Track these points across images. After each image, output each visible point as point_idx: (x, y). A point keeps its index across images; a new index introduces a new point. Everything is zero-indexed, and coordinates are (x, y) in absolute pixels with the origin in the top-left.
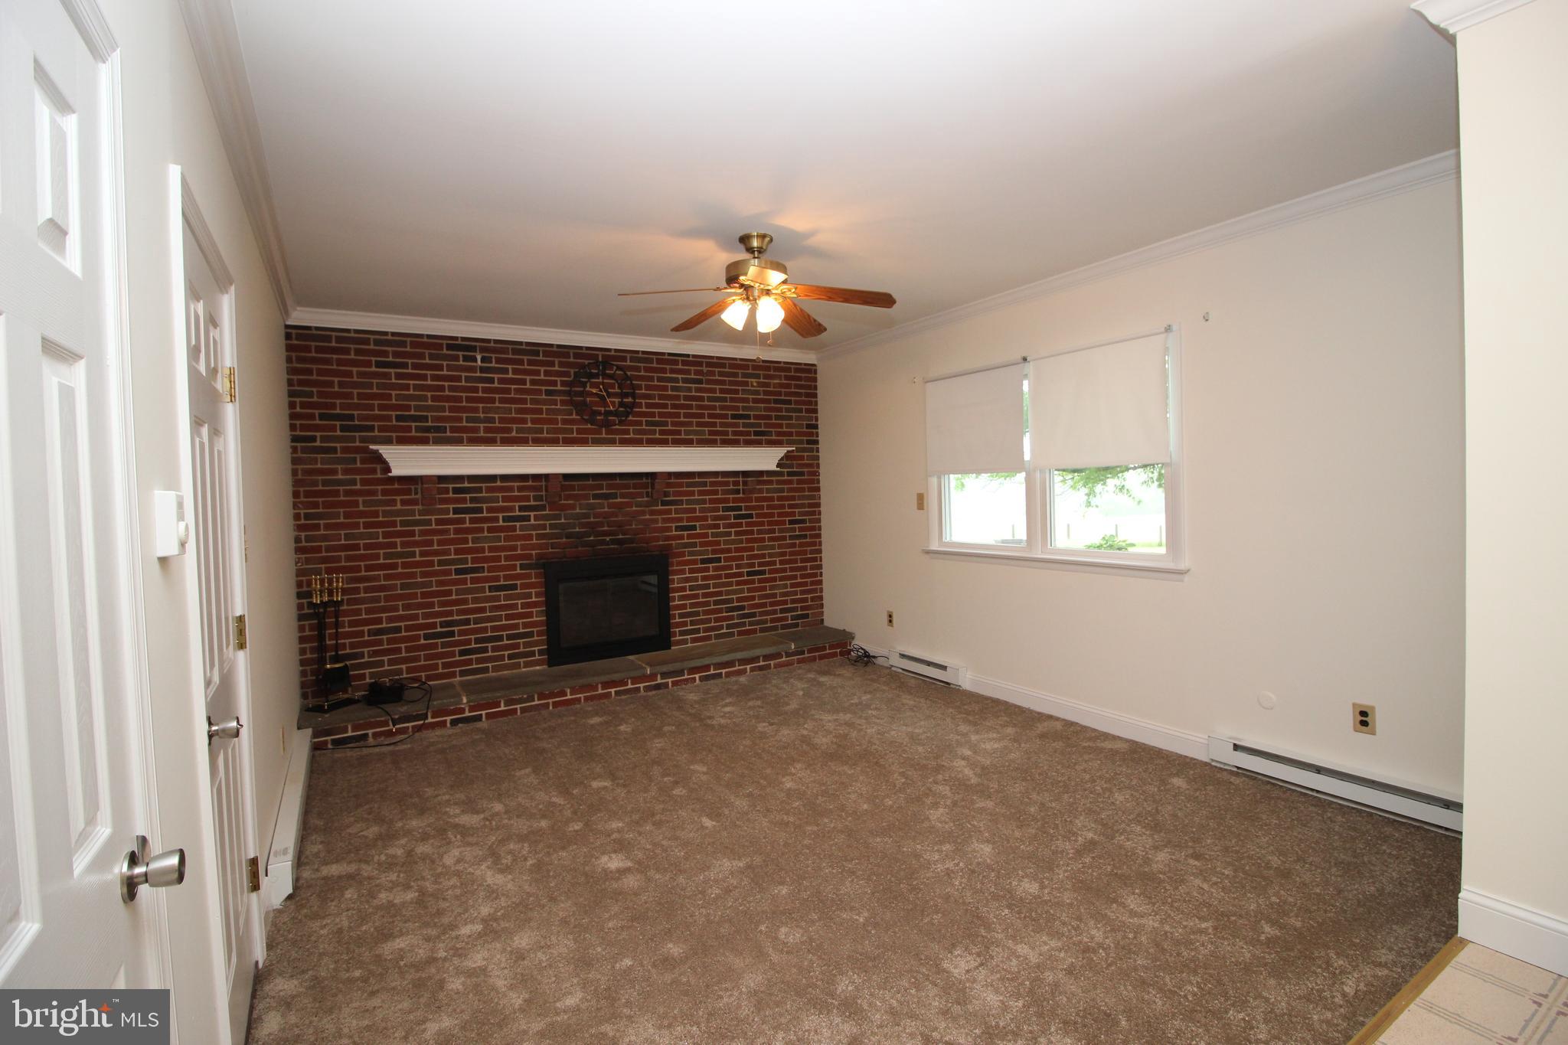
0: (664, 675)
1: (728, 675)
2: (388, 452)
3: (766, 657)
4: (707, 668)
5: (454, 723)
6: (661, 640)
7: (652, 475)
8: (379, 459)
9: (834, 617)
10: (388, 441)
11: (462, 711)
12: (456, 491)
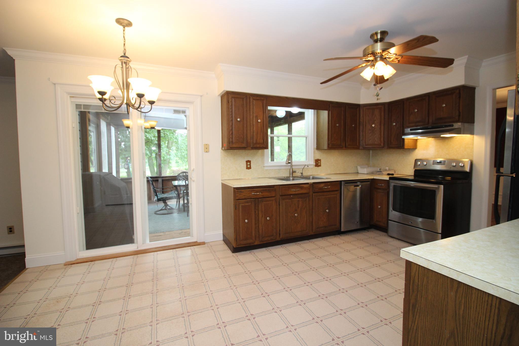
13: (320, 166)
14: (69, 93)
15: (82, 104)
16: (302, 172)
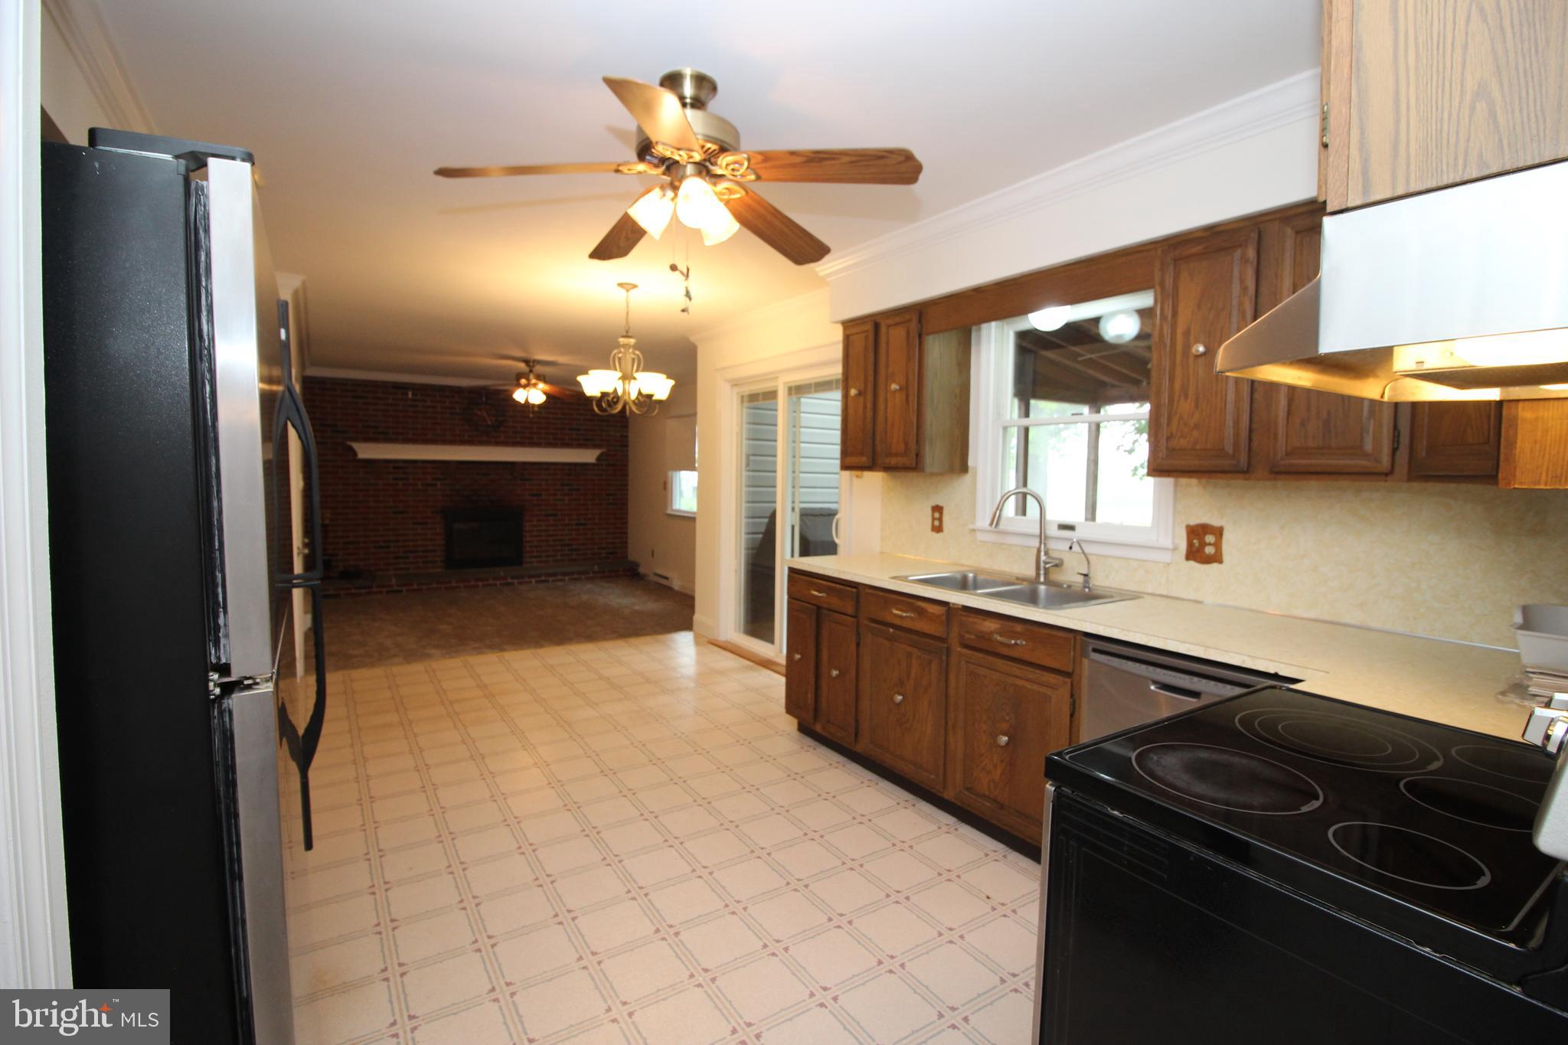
0: (512, 578)
1: (554, 581)
2: (356, 446)
3: (579, 573)
4: (539, 576)
5: (388, 592)
6: (516, 560)
7: (513, 464)
8: (351, 449)
9: (632, 556)
10: (356, 440)
11: (392, 586)
12: (395, 468)
13: (1217, 558)
14: (729, 381)
15: (760, 391)
16: (1085, 572)
